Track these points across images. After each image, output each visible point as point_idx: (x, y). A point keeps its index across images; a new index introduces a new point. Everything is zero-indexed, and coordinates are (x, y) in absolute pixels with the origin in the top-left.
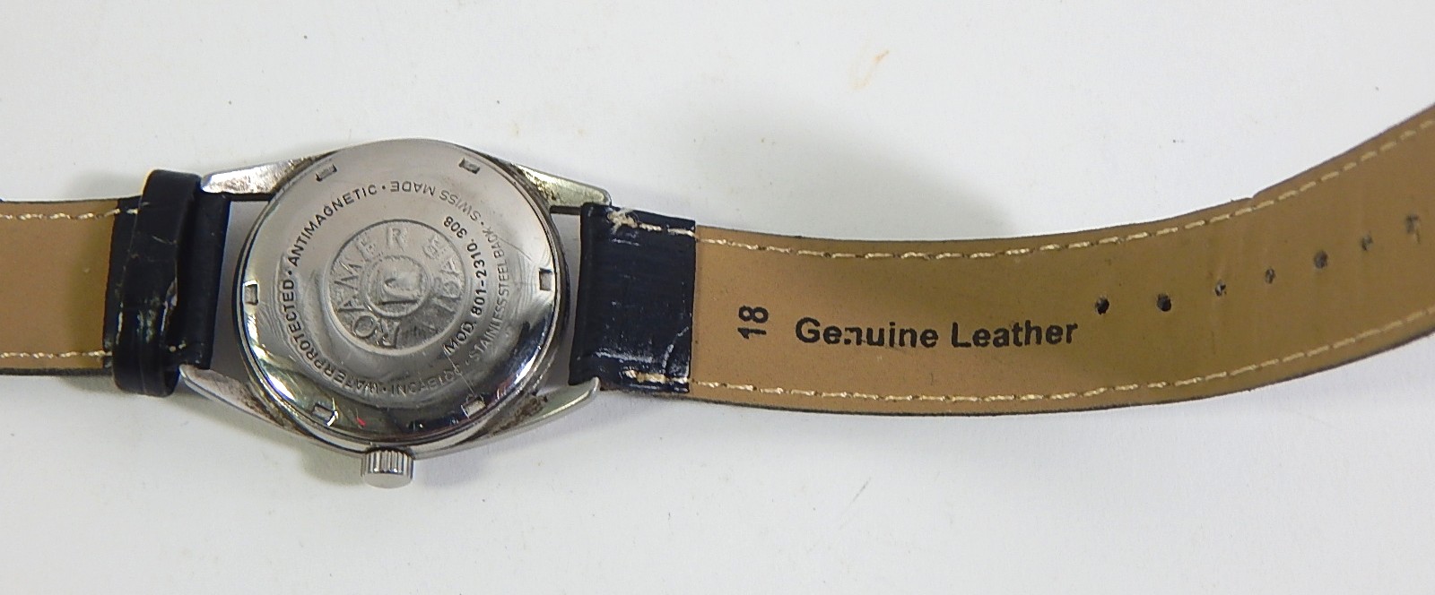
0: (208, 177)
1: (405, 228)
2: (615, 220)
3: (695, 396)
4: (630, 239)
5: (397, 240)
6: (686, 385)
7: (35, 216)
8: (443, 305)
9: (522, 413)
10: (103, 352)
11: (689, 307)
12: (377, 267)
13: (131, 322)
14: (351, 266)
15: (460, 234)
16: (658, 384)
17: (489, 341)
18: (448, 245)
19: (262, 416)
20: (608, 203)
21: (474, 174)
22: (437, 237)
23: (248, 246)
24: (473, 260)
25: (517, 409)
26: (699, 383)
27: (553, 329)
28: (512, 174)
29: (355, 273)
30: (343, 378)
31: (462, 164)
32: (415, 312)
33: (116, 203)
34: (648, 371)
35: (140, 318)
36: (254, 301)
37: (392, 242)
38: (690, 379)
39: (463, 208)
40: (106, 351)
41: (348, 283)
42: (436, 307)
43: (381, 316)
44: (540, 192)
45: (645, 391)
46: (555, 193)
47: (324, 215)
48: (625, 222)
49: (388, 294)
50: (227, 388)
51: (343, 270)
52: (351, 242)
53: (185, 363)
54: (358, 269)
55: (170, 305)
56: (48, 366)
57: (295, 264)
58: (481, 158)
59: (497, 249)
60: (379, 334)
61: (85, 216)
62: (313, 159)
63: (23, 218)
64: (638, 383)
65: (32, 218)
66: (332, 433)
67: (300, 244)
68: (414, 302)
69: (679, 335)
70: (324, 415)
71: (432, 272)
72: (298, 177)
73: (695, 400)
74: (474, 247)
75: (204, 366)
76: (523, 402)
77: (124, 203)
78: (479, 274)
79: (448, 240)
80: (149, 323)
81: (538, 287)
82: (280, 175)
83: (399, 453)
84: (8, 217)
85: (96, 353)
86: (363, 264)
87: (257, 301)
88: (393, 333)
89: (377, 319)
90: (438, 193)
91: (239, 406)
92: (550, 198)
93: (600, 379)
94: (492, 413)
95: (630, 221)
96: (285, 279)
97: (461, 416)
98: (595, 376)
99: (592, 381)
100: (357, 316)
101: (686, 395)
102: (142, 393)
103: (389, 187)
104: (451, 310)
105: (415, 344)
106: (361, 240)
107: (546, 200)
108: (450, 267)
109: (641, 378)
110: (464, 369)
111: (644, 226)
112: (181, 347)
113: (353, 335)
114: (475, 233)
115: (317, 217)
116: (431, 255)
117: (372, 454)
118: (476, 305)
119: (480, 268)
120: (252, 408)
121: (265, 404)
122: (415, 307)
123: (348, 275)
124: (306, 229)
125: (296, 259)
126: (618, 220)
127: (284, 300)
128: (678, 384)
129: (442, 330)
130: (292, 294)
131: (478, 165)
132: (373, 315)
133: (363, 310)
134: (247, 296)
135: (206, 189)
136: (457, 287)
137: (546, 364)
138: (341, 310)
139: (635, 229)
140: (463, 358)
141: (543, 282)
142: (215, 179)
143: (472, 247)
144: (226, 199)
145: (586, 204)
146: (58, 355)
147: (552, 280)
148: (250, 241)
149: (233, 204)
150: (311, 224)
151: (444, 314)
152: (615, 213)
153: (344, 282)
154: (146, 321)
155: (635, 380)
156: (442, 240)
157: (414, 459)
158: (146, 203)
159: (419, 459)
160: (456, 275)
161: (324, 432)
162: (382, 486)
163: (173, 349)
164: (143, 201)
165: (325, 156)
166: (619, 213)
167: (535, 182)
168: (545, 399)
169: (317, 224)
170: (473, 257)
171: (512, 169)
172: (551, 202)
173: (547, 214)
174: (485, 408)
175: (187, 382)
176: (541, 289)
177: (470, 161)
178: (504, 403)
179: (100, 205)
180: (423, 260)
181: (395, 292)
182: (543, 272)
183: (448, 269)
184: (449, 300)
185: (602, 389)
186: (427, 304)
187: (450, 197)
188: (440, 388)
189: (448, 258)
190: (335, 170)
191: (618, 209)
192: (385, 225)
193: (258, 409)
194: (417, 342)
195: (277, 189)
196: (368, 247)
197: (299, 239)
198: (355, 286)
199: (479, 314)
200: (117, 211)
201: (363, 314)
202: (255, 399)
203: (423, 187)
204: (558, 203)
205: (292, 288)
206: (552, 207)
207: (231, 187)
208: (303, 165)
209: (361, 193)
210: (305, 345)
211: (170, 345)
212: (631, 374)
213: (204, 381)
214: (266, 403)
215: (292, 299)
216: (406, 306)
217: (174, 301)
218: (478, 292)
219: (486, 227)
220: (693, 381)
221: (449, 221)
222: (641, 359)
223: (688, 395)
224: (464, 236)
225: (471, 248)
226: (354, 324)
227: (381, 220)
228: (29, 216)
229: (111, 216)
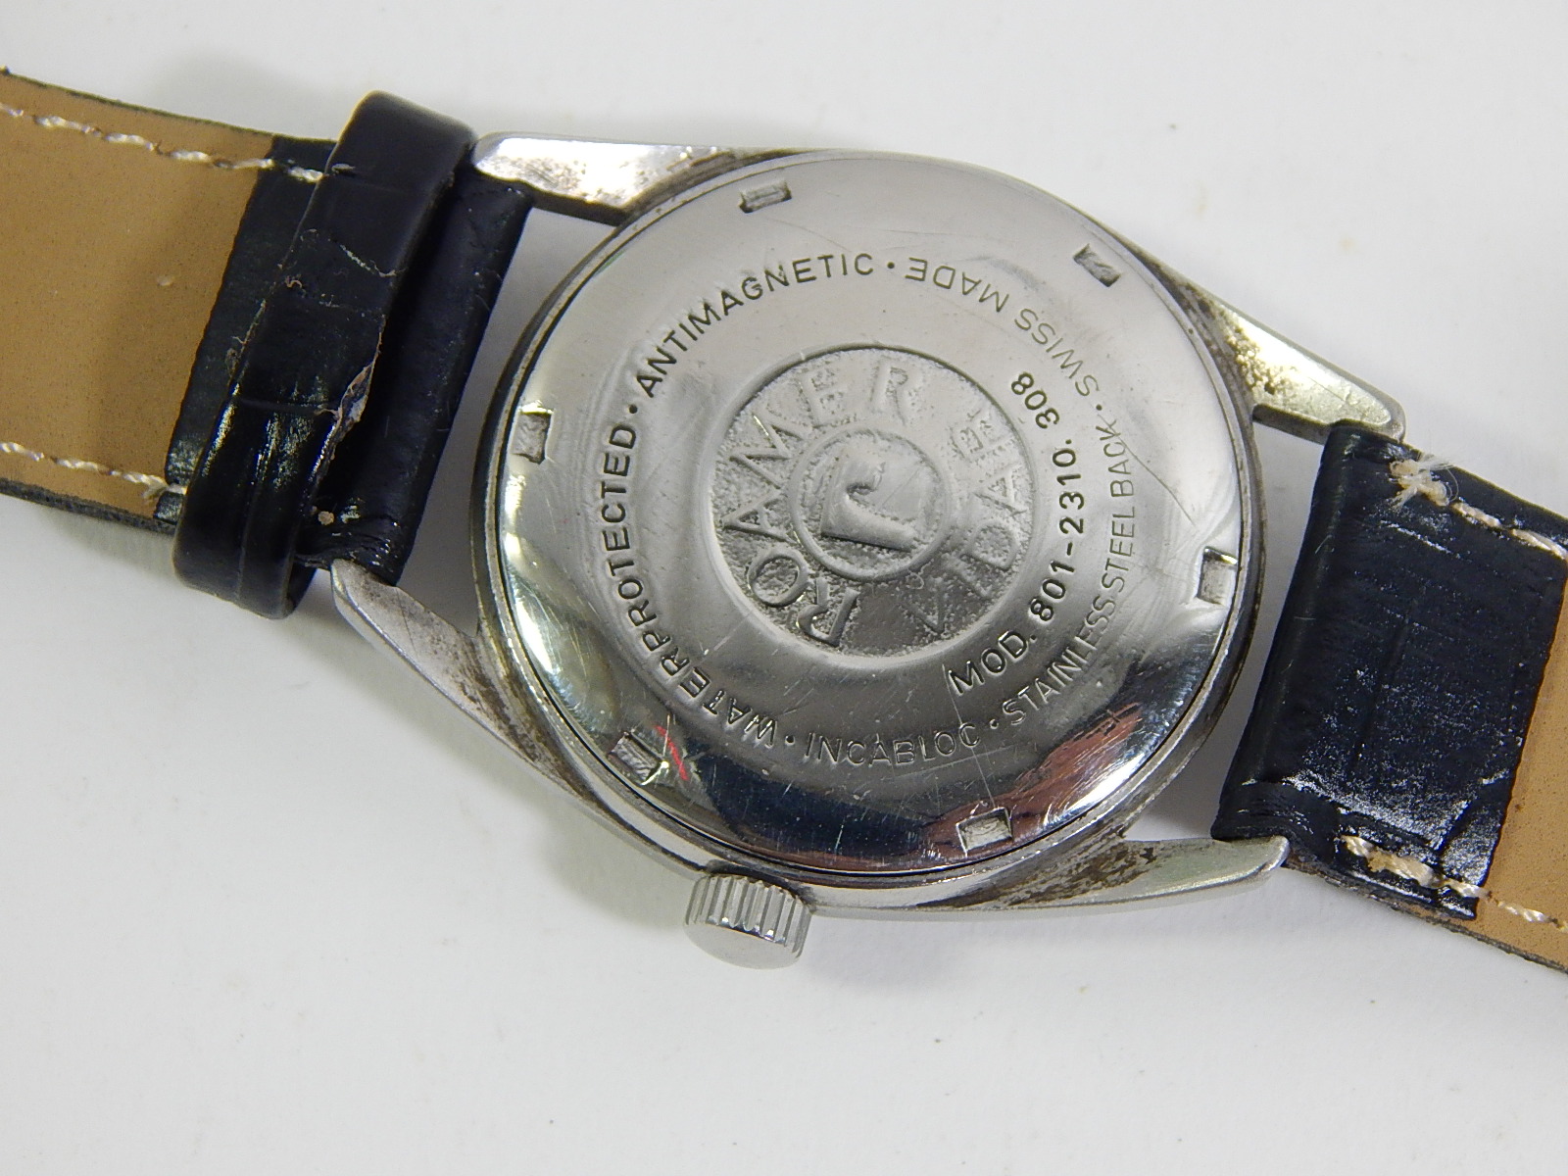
0: (494, 141)
1: (923, 375)
2: (1405, 480)
3: (1486, 931)
4: (1425, 531)
5: (895, 395)
6: (1471, 903)
7: (77, 126)
8: (969, 576)
9: (1088, 872)
10: (161, 481)
11: (1522, 722)
12: (835, 450)
13: (248, 434)
14: (778, 430)
15: (1042, 420)
16: (1413, 884)
17: (1055, 686)
18: (1010, 437)
19: (491, 725)
20: (1395, 436)
21: (1105, 287)
22: (989, 413)
23: (549, 320)
24: (1060, 489)
25: (1078, 857)
26: (1501, 904)
27: (1205, 695)
28: (1186, 308)
29: (782, 449)
30: (699, 685)
31: (1081, 256)
32: (901, 577)
33: (268, 145)
34: (1396, 848)
35: (273, 428)
36: (534, 454)
37: (883, 399)
38: (1484, 890)
39: (1061, 361)
40: (171, 479)
41: (761, 467)
42: (952, 575)
43: (824, 568)
44: (1240, 365)
45: (1380, 894)
46: (1276, 380)
47: (741, 297)
48: (1425, 489)
49: (843, 518)
50: (428, 639)
51: (752, 436)
52: (789, 374)
53: (348, 559)
54: (792, 441)
55: (346, 413)
56: (29, 479)
57: (648, 390)
58: (1127, 253)
59: (1120, 478)
60: (804, 606)
61: (190, 156)
62: (739, 156)
63: (47, 123)
64: (1368, 872)
65: (65, 132)
66: (644, 806)
67: (671, 348)
68: (900, 549)
69: (1485, 782)
70: (638, 760)
71: (957, 489)
72: (698, 190)
73: (1483, 939)
74: (1067, 458)
75: (387, 574)
76: (1096, 847)
77: (288, 150)
78: (1067, 525)
79: (1013, 429)
80: (290, 448)
81: (1195, 591)
82: (657, 176)
83: (788, 896)
84: (15, 114)
85: (144, 479)
86: (806, 432)
87: (542, 457)
88: (837, 611)
89: (808, 568)
90: (1013, 312)
91: (445, 688)
92: (1261, 385)
93: (1290, 841)
94: (1022, 856)
95: (1438, 492)
96: (619, 421)
97: (950, 845)
98: (1281, 833)
99: (1270, 845)
100: (767, 550)
101: (1464, 924)
102: (227, 597)
103: (904, 268)
104: (984, 592)
105: (883, 651)
106: (812, 375)
107: (1250, 388)
108: (1005, 494)
109: (1380, 861)
110: (980, 734)
111: (1463, 509)
112: (345, 517)
113: (747, 592)
114: (1077, 426)
115: (725, 295)
116: (967, 452)
117: (726, 881)
118: (1043, 594)
119: (1072, 510)
120: (472, 699)
121: (503, 696)
122: (906, 563)
123: (764, 449)
124: (692, 318)
125: (655, 380)
126: (1413, 480)
127: (606, 471)
128: (1453, 895)
129: (953, 634)
130: (628, 459)
131: (1117, 267)
132: (800, 557)
133: (782, 540)
134: (521, 437)
135: (486, 166)
136: (1011, 542)
137: (1169, 773)
138: (730, 528)
139: (1441, 510)
140: (983, 712)
141: (1207, 581)
142: (509, 148)
143: (1064, 457)
144: (523, 199)
145: (1343, 423)
146: (55, 460)
147: (1228, 585)
148: (554, 312)
149: (536, 217)
150: (707, 307)
151: (967, 601)
152: (1410, 463)
153: (751, 462)
154: (280, 441)
155: (1363, 863)
156: (998, 426)
157: (813, 911)
158: (344, 167)
159: (824, 914)
160: (1015, 513)
161: (626, 800)
162: (728, 957)
163: (327, 518)
164: (337, 160)
165: (768, 156)
166: (1420, 465)
167: (1233, 339)
168: (1149, 855)
169: (720, 311)
170: (1061, 480)
171: (1187, 294)
172: (1260, 396)
173: (1246, 418)
174: (1010, 839)
175: (340, 604)
176: (1199, 595)
177: (1103, 255)
178: (1054, 841)
179: (230, 140)
180: (944, 459)
181: (863, 516)
182: (1212, 557)
183: (997, 495)
184: (981, 567)
185: (1284, 865)
186: (934, 562)
187: (1036, 328)
188: (915, 767)
189: (1004, 468)
190: (788, 197)
191: (1415, 455)
192: (876, 353)
193: (485, 706)
194: (883, 647)
195: (643, 205)
196: (824, 393)
197: (671, 336)
198: (776, 479)
199: (1044, 619)
200: (267, 164)
201: (781, 549)
202: (482, 680)
203: (981, 288)
204: (1277, 402)
205: (630, 446)
206: (1260, 408)
207: (542, 177)
208: (712, 165)
209: (836, 265)
210: (632, 587)
211: (321, 508)
212: (1357, 845)
213: (381, 611)
214: (506, 696)
215: (624, 473)
216: (883, 555)
217: (357, 411)
218: (1055, 565)
219: (1107, 416)
220: (1489, 895)
221: (1023, 383)
222: (1388, 818)
223: (1472, 926)
224: (1050, 425)
225: (1060, 459)
226: (753, 567)
227: (870, 342)
228: (61, 122)
229: (249, 170)
